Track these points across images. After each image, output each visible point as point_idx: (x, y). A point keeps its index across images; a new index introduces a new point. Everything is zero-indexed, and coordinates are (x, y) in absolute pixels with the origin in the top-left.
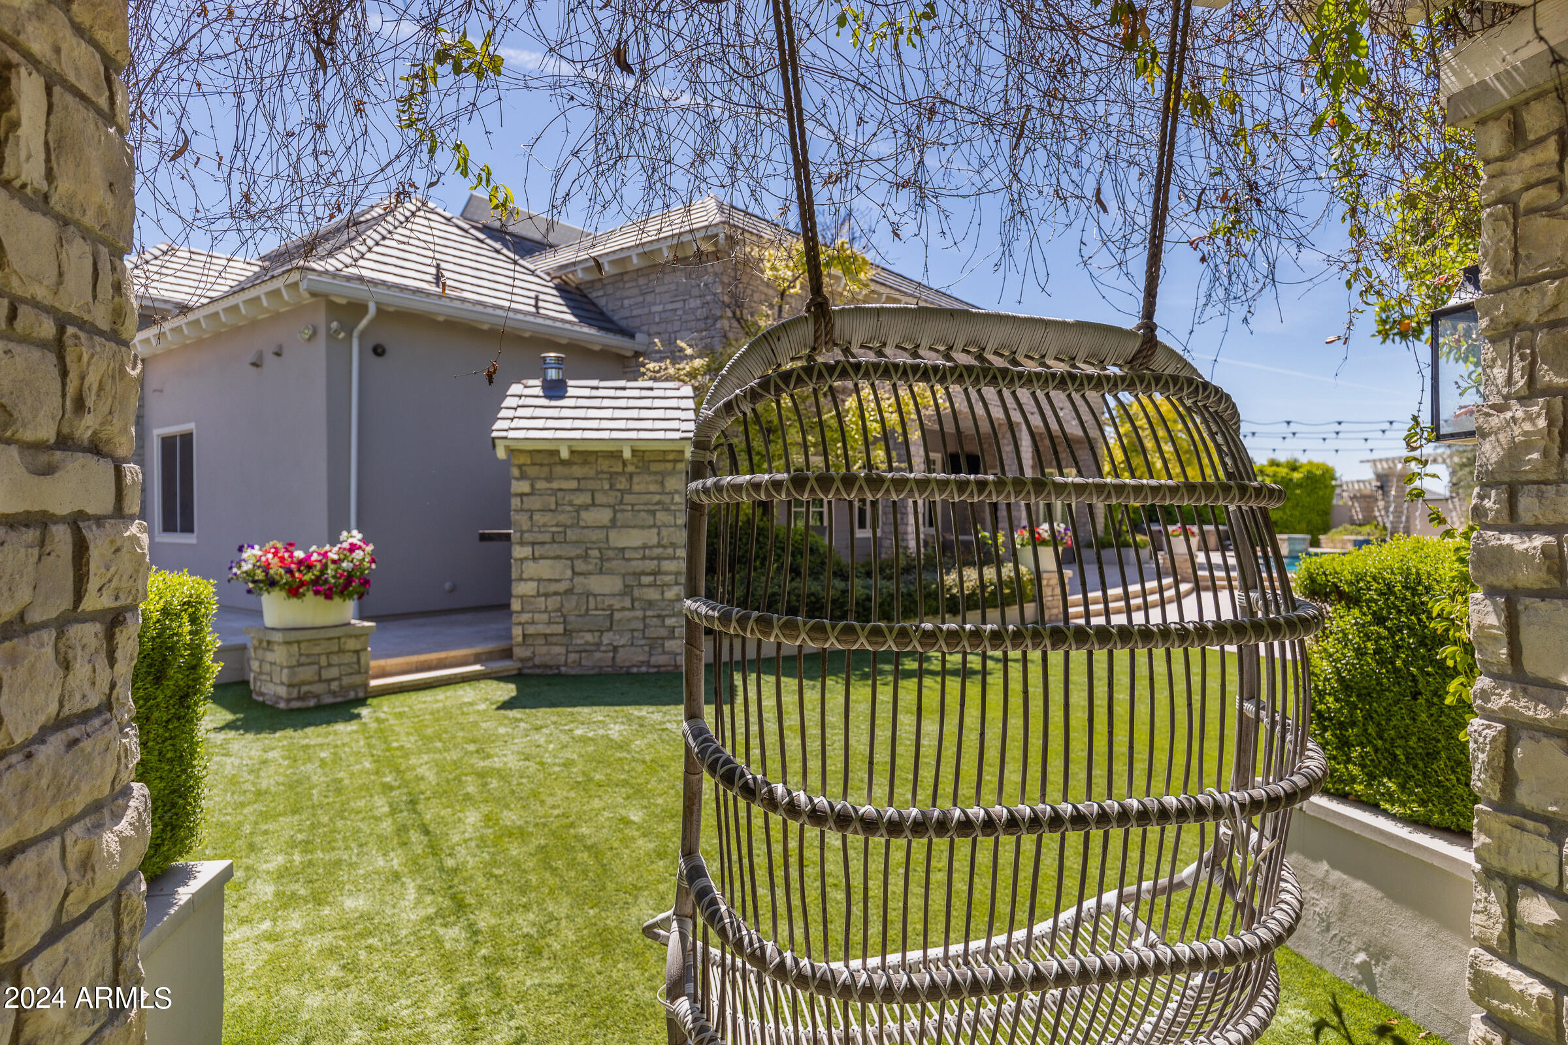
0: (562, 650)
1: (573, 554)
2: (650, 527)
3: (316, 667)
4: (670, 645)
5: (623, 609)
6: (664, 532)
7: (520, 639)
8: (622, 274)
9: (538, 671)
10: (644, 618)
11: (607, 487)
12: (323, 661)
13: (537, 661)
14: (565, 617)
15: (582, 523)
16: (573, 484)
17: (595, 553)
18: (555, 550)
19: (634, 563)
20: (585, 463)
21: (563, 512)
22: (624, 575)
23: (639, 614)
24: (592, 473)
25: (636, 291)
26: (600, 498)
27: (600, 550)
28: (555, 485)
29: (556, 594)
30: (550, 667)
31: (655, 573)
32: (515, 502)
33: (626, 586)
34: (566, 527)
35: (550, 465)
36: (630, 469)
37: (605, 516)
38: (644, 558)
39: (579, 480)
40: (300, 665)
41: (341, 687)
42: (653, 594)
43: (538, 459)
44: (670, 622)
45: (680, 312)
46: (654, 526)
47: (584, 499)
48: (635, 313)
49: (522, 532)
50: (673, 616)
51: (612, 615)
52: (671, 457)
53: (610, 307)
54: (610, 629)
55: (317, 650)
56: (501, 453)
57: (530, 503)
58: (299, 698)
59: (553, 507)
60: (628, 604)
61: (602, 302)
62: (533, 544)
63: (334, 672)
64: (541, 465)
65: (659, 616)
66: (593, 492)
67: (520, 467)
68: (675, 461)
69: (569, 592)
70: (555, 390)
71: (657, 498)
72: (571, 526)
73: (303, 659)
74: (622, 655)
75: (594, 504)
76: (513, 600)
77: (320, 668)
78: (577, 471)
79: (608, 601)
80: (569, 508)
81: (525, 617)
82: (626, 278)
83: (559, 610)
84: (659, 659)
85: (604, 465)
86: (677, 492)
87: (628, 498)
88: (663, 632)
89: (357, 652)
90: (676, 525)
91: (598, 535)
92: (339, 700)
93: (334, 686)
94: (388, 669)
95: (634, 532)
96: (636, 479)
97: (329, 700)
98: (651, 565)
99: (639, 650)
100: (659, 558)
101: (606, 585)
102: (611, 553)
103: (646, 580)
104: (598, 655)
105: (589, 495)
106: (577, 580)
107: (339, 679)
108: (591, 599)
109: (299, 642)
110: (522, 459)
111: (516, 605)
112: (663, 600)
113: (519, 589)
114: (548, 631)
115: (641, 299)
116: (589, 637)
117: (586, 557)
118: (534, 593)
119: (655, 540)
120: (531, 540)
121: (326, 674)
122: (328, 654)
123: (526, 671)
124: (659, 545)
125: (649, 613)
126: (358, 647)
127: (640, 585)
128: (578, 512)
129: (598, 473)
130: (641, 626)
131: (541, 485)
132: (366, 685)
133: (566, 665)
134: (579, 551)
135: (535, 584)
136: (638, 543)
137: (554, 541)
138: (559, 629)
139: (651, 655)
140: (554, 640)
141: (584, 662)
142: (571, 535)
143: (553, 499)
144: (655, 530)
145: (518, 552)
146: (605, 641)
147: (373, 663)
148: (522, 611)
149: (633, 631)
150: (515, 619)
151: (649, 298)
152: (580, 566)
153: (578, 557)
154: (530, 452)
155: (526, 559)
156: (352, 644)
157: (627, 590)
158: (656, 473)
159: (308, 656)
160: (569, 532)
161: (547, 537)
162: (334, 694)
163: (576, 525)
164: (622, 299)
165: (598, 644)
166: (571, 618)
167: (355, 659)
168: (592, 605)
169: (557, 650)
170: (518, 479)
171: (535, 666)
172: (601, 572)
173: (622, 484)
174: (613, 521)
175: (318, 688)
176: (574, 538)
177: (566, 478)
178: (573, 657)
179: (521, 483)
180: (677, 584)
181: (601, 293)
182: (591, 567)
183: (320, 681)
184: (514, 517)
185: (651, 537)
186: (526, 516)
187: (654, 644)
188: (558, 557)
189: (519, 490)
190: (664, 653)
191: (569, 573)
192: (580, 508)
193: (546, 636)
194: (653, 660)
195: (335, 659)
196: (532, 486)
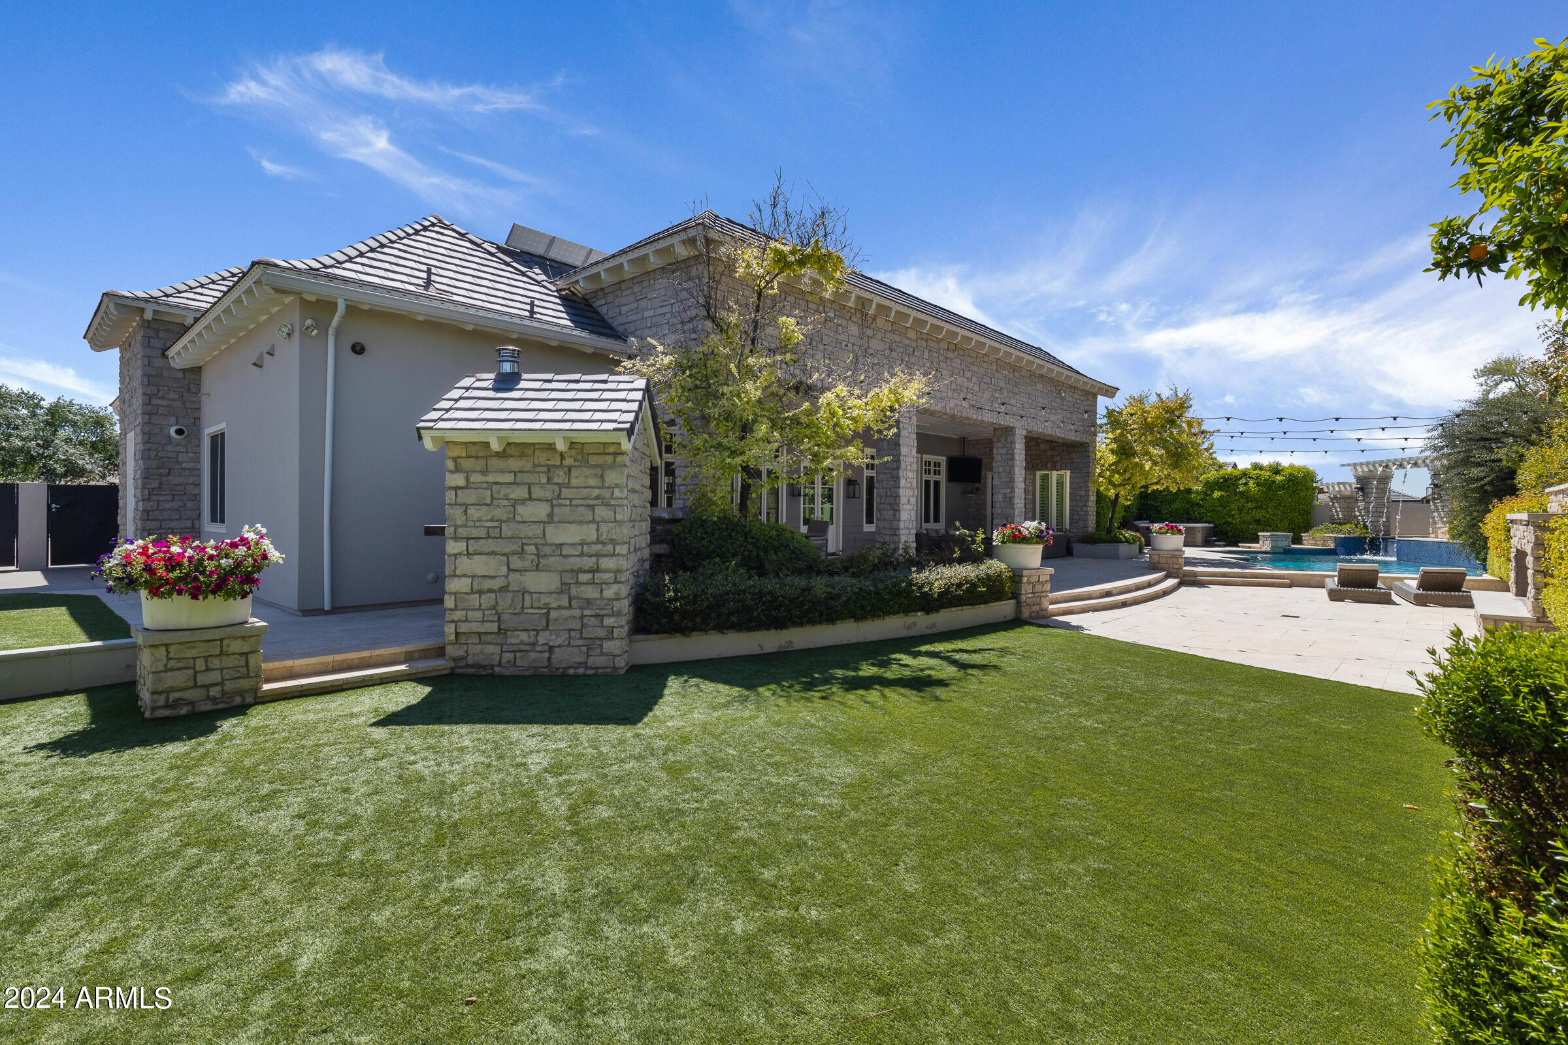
0: (497, 649)
1: (507, 550)
2: (590, 522)
3: (191, 672)
4: (608, 646)
5: (560, 608)
6: (604, 528)
7: (453, 637)
8: (620, 283)
9: (471, 671)
10: (582, 617)
11: (544, 480)
12: (200, 665)
13: (470, 660)
14: (499, 615)
15: (518, 518)
16: (510, 478)
17: (531, 549)
18: (490, 545)
19: (572, 560)
20: (522, 455)
21: (498, 506)
22: (561, 572)
23: (577, 613)
24: (529, 466)
25: (631, 298)
26: (537, 492)
27: (536, 545)
28: (491, 478)
29: (490, 591)
30: (484, 667)
31: (595, 570)
32: (450, 496)
33: (563, 584)
34: (501, 521)
35: (486, 458)
36: (568, 462)
37: (542, 511)
38: (582, 555)
39: (515, 473)
40: (167, 670)
41: (223, 693)
42: (591, 593)
43: (473, 451)
44: (608, 621)
45: (668, 316)
46: (593, 521)
47: (520, 493)
48: (630, 319)
49: (456, 527)
50: (612, 615)
51: (548, 613)
52: (611, 450)
53: (611, 314)
54: (547, 628)
55: (191, 653)
56: (428, 444)
57: (464, 497)
58: (167, 706)
59: (488, 501)
60: (565, 603)
61: (603, 310)
62: (468, 539)
63: (215, 677)
64: (477, 457)
65: (597, 616)
66: (530, 486)
67: (455, 459)
68: (616, 454)
69: (504, 589)
70: (506, 382)
71: (596, 492)
72: (507, 521)
73: (172, 664)
74: (557, 655)
75: (530, 499)
76: (446, 597)
77: (196, 673)
78: (514, 464)
79: (544, 599)
80: (505, 502)
81: (458, 615)
82: (623, 286)
83: (493, 608)
84: (597, 661)
85: (542, 457)
86: (617, 486)
87: (566, 492)
88: (601, 633)
89: (245, 654)
90: (615, 521)
91: (536, 530)
92: (221, 706)
93: (214, 692)
94: (297, 670)
95: (573, 528)
96: (574, 473)
97: (209, 707)
98: (590, 562)
99: (576, 650)
100: (598, 555)
101: (542, 583)
102: (547, 550)
103: (584, 577)
104: (532, 655)
105: (526, 488)
106: (514, 577)
107: (222, 684)
108: (526, 596)
109: (167, 646)
110: (457, 451)
111: (449, 602)
112: (602, 598)
113: (453, 585)
114: (482, 630)
115: (635, 305)
116: (524, 636)
117: (522, 553)
118: (468, 590)
119: (594, 537)
120: (465, 534)
121: (202, 679)
122: (206, 658)
123: (459, 671)
124: (598, 542)
125: (587, 612)
126: (246, 650)
127: (577, 583)
128: (514, 506)
129: (535, 466)
130: (579, 626)
131: (476, 478)
132: (256, 690)
133: (500, 665)
134: (515, 547)
135: (470, 580)
136: (577, 539)
137: (489, 537)
138: (494, 627)
139: (588, 656)
140: (488, 638)
141: (519, 663)
142: (507, 530)
143: (489, 492)
144: (594, 526)
145: (452, 547)
146: (541, 641)
147: (264, 666)
148: (456, 608)
149: (570, 630)
150: (448, 617)
151: (642, 304)
152: (516, 562)
153: (514, 553)
154: (466, 444)
155: (460, 554)
156: (237, 646)
157: (564, 588)
158: (596, 466)
159: (179, 659)
160: (504, 527)
161: (482, 533)
162: (214, 700)
163: (512, 520)
164: (620, 306)
165: (534, 644)
166: (505, 617)
167: (243, 662)
168: (527, 603)
169: (491, 649)
170: (451, 472)
171: (467, 666)
172: (537, 569)
173: (560, 477)
174: (551, 515)
175: (191, 695)
176: (509, 534)
177: (502, 471)
178: (507, 657)
179: (455, 476)
180: (616, 582)
181: (603, 302)
182: (527, 564)
183: (195, 686)
184: (449, 511)
185: (590, 532)
186: (461, 510)
187: (591, 644)
188: (493, 553)
189: (453, 484)
190: (602, 654)
191: (504, 569)
192: (515, 503)
193: (479, 634)
194: (591, 661)
195: (216, 663)
196: (467, 479)
